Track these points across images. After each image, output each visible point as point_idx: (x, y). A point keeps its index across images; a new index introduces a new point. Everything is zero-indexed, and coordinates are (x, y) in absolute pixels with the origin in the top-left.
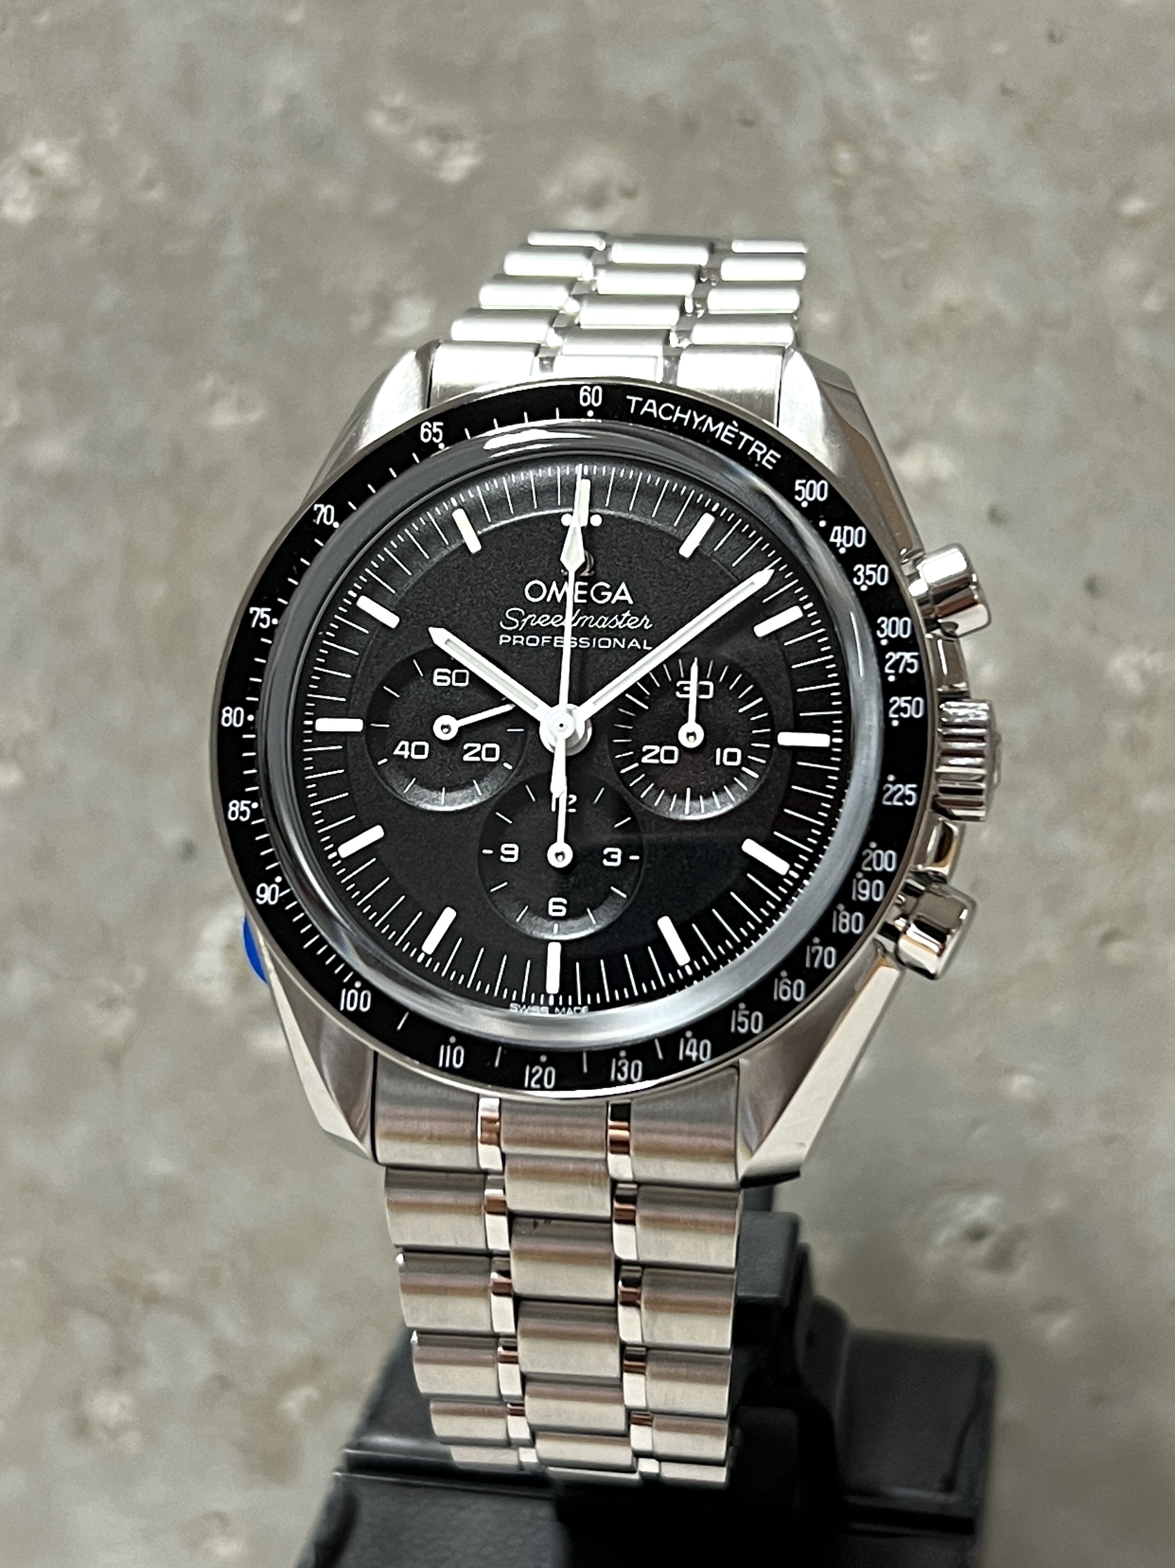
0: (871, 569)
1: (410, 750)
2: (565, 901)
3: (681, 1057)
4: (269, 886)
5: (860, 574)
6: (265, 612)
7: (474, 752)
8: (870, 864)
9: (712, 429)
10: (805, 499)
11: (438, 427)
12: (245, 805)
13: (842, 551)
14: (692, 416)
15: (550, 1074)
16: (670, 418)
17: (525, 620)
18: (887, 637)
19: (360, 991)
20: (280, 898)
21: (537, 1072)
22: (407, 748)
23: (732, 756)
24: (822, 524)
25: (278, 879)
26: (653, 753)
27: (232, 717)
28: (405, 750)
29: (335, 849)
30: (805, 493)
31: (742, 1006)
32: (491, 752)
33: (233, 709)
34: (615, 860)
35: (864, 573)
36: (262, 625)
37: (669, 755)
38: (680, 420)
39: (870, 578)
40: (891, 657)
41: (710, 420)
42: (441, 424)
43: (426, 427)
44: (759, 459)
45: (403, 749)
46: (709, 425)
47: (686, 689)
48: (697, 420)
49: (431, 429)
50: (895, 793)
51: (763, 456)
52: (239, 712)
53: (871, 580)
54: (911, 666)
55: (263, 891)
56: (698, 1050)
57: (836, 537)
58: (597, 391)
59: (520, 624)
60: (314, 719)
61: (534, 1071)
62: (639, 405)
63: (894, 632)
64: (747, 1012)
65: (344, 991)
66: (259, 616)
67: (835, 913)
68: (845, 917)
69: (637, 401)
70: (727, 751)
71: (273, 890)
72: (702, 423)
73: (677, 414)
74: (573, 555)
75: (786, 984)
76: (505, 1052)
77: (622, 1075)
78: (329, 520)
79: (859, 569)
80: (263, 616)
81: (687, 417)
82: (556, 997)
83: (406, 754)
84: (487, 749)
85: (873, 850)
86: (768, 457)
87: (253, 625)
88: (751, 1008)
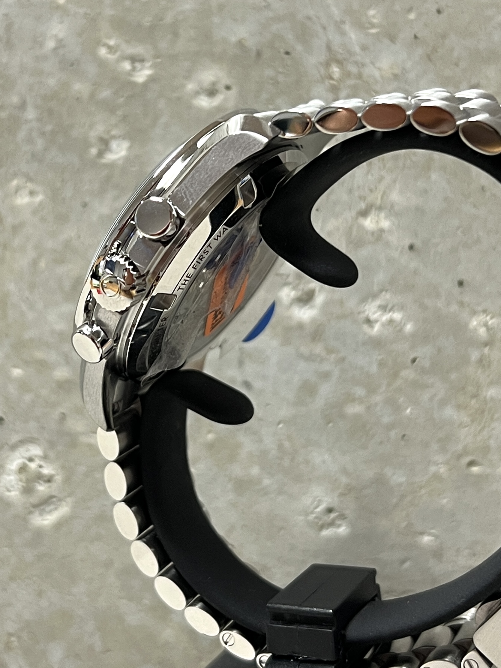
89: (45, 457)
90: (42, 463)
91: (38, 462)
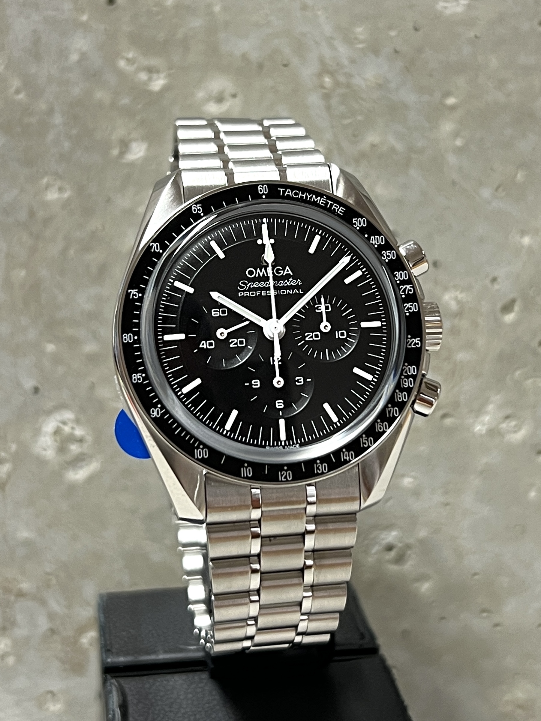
0: (389, 253)
1: (206, 345)
2: (282, 401)
3: (342, 460)
4: (155, 409)
5: (385, 255)
6: (135, 291)
7: (234, 343)
8: (406, 372)
9: (316, 200)
10: (358, 226)
11: (199, 206)
12: (139, 375)
13: (376, 246)
14: (306, 195)
15: (289, 474)
16: (297, 196)
17: (248, 286)
18: (399, 280)
19: (202, 449)
20: (161, 414)
21: (284, 474)
22: (205, 344)
23: (342, 334)
24: (366, 236)
25: (159, 406)
26: (310, 336)
27: (128, 338)
28: (204, 345)
29: (180, 390)
30: (358, 224)
31: (364, 436)
32: (241, 342)
33: (128, 334)
34: (301, 382)
35: (386, 254)
36: (135, 297)
37: (317, 336)
38: (302, 197)
39: (389, 256)
40: (402, 288)
41: (314, 196)
42: (201, 205)
43: (194, 207)
44: (336, 211)
45: (203, 344)
46: (314, 198)
47: (319, 308)
48: (309, 197)
49: (197, 208)
50: (412, 342)
51: (338, 210)
52: (130, 336)
53: (389, 257)
54: (411, 290)
55: (153, 412)
56: (349, 456)
57: (372, 241)
58: (265, 187)
59: (247, 287)
60: (162, 335)
61: (282, 473)
62: (284, 192)
63: (401, 278)
64: (366, 438)
65: (196, 450)
66: (133, 293)
67: (395, 394)
68: (399, 395)
69: (283, 190)
70: (340, 332)
71: (158, 411)
72: (311, 198)
73: (300, 195)
74: (269, 256)
75: (380, 425)
76: (269, 467)
77: (320, 470)
78: (157, 249)
79: (384, 253)
80: (135, 293)
81: (304, 196)
82: (285, 441)
83: (205, 346)
84: (240, 341)
85: (407, 366)
86: (341, 210)
87: (131, 297)
88: (368, 436)
89: (77, 421)
90: (75, 426)
91: (70, 425)
